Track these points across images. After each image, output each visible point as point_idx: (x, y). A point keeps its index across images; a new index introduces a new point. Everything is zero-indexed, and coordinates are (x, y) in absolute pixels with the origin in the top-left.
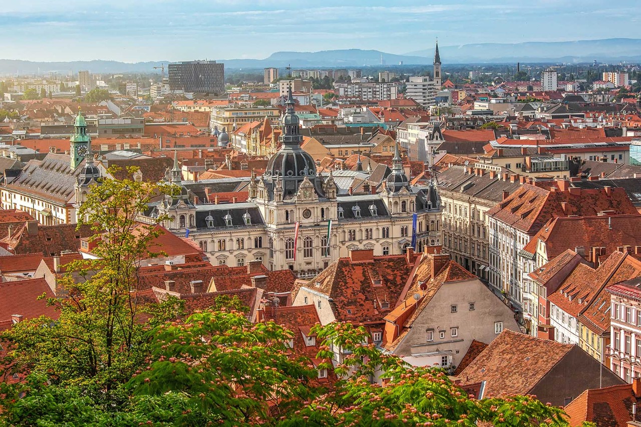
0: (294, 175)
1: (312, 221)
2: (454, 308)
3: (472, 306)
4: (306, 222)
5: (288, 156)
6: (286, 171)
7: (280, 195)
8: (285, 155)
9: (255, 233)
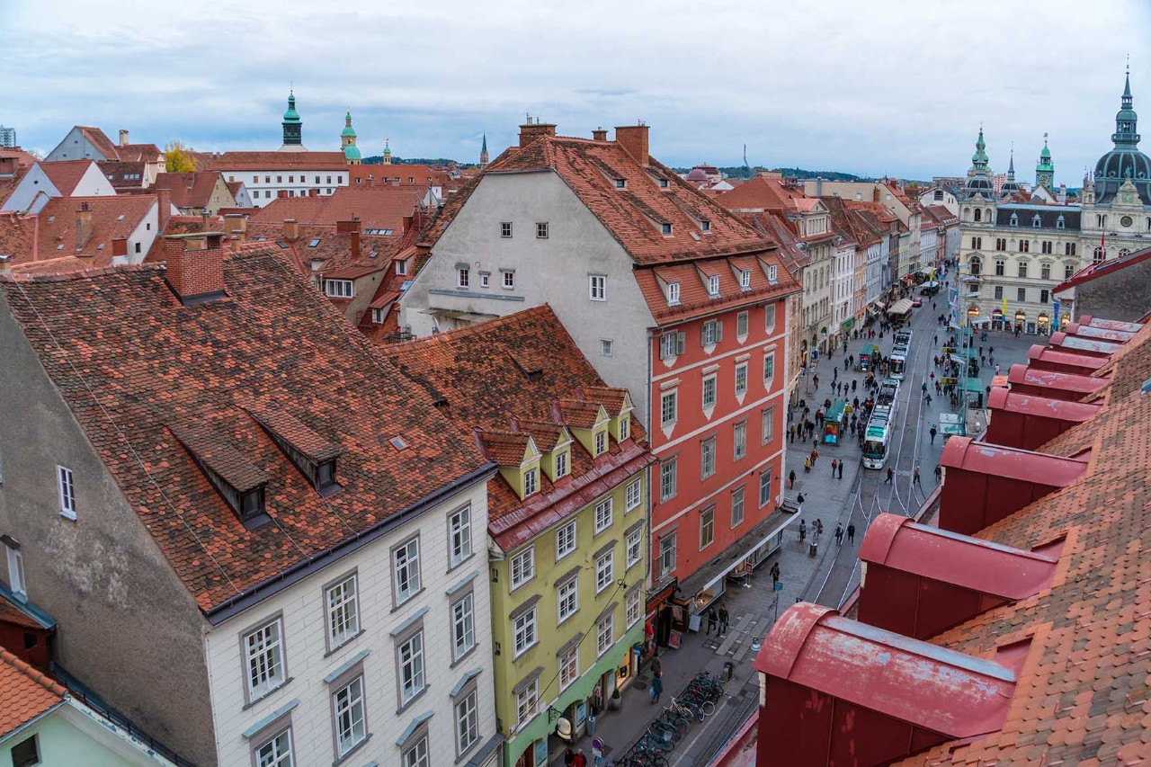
0: (1117, 176)
1: (1132, 231)
2: (506, 230)
3: (542, 230)
4: (1123, 230)
5: (1124, 156)
6: (1108, 171)
7: (1090, 195)
8: (1122, 155)
9: (1068, 238)
